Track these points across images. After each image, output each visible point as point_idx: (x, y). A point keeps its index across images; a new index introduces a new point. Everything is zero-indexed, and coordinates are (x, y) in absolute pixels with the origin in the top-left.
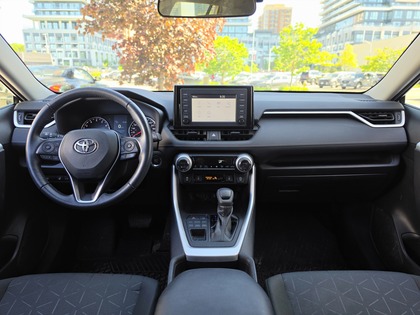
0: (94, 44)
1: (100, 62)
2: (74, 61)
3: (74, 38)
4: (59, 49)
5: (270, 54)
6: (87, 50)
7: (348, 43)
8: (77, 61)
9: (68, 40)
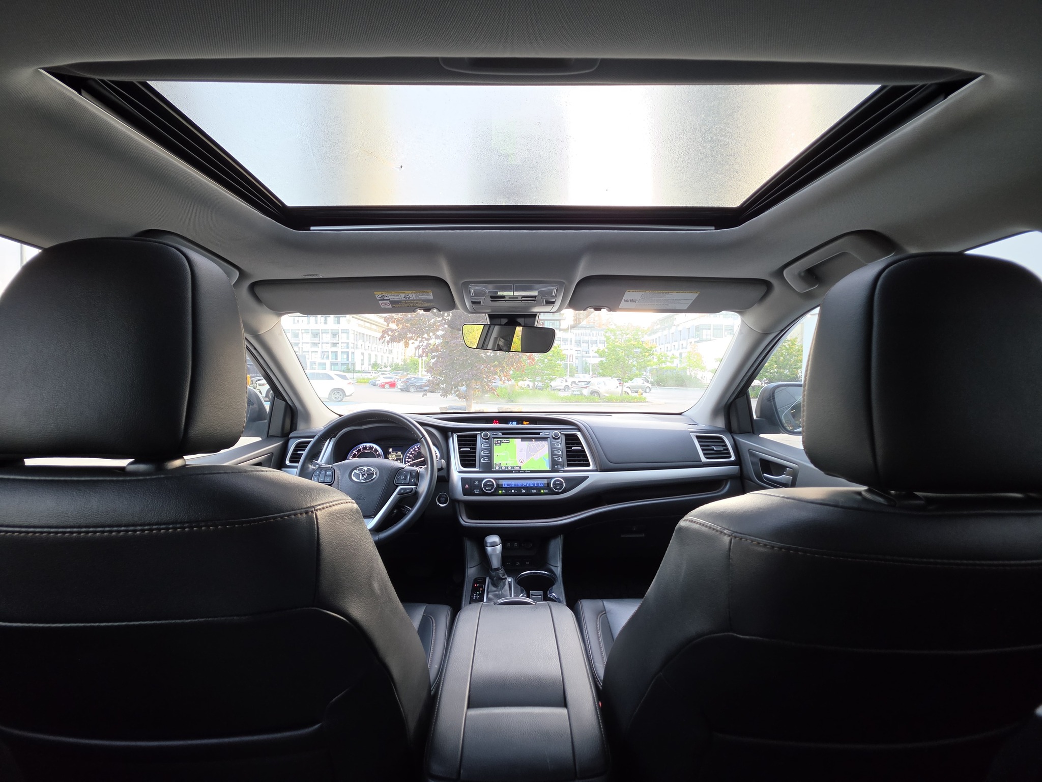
0: (360, 342)
1: (366, 367)
2: (332, 364)
3: (334, 335)
4: (315, 349)
5: (592, 354)
6: (350, 350)
7: (693, 340)
8: (337, 364)
9: (327, 338)
